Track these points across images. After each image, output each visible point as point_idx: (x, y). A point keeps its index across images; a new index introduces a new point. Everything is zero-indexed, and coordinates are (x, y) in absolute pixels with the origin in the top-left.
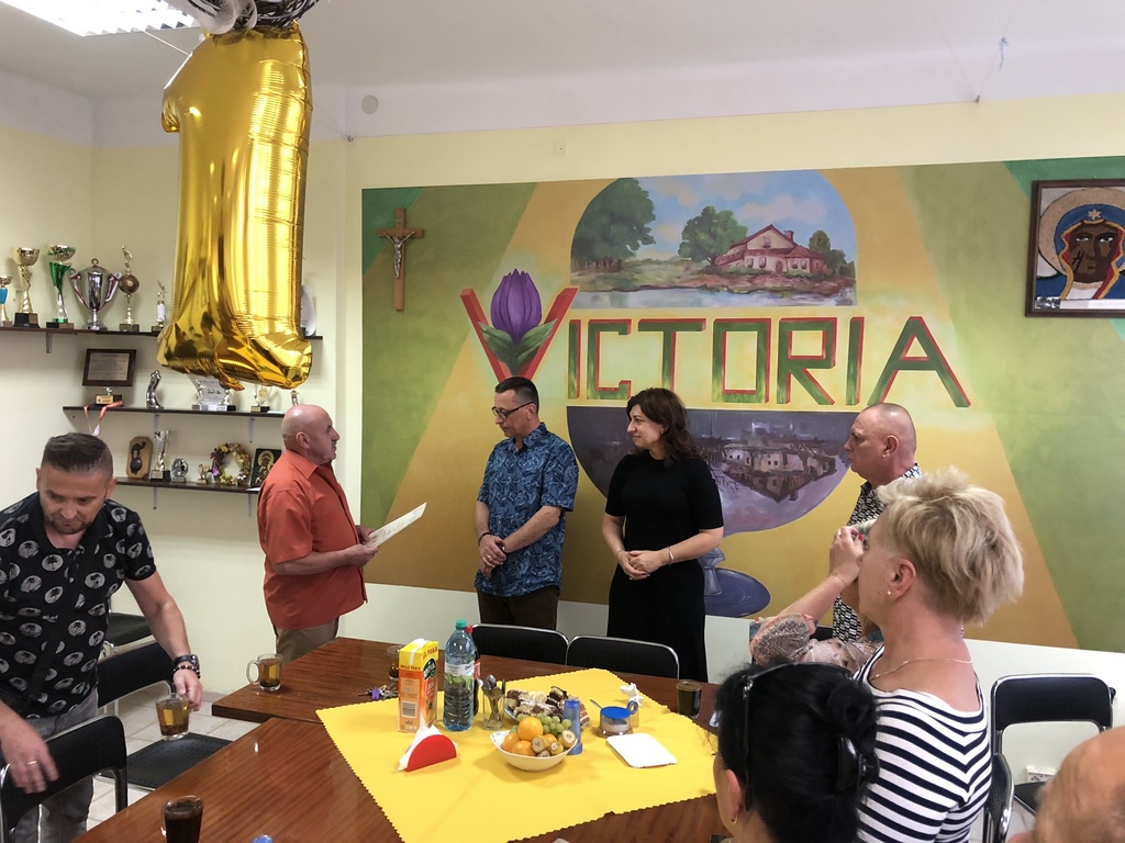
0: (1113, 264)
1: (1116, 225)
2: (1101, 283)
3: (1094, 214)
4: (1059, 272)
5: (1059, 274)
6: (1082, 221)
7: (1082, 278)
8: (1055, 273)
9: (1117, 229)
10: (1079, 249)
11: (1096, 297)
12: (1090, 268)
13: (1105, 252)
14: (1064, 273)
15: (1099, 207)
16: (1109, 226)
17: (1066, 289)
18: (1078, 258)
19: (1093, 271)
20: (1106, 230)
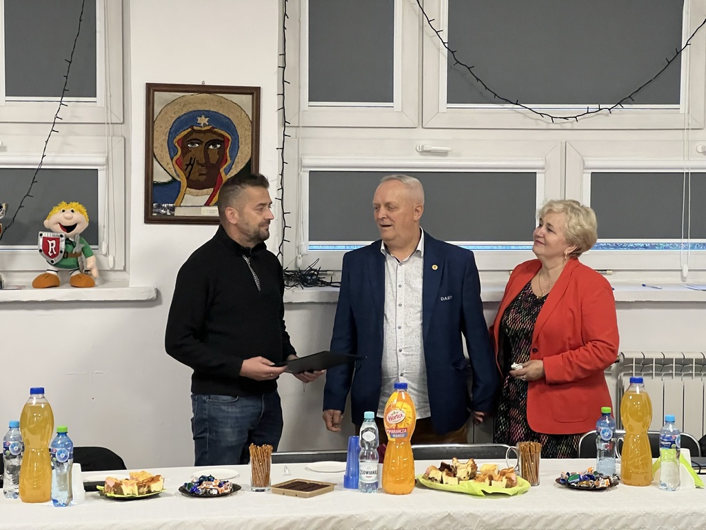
0: (222, 170)
1: (223, 132)
2: (212, 189)
3: (203, 120)
4: (173, 178)
5: (174, 180)
6: (191, 127)
7: (195, 185)
8: (170, 178)
9: (223, 136)
10: (190, 155)
11: (207, 204)
12: (200, 174)
13: (214, 158)
14: (179, 179)
15: (207, 114)
16: (215, 133)
17: (180, 196)
18: (190, 164)
19: (204, 177)
20: (215, 137)
